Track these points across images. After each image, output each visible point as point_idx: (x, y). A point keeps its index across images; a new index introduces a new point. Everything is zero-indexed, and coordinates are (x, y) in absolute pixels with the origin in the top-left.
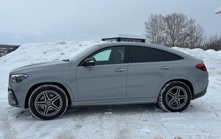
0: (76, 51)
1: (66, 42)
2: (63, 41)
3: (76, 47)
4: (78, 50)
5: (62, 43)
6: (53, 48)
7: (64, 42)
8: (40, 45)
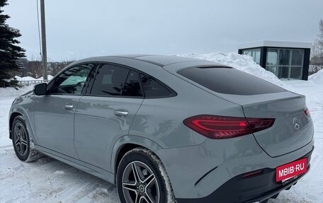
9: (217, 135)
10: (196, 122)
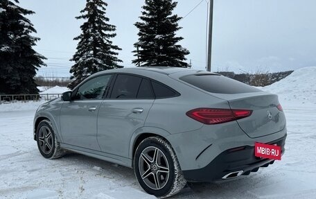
9: (211, 122)
10: (195, 113)
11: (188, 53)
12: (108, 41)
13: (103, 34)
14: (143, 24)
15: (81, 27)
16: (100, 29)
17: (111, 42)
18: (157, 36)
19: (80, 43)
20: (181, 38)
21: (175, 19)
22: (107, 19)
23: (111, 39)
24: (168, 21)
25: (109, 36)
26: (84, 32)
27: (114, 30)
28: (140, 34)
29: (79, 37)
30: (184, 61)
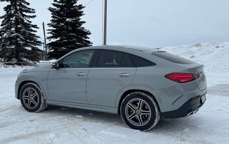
0: (209, 54)
1: (202, 44)
2: (198, 43)
3: (212, 49)
4: (212, 52)
5: (197, 45)
6: (186, 51)
7: (200, 44)
8: (175, 48)
10: (171, 76)
11: (90, 34)
12: (28, 21)
13: (24, 15)
14: (55, 9)
15: (4, 8)
16: (21, 10)
17: (31, 22)
18: (68, 20)
19: (3, 21)
20: (84, 22)
21: (80, 7)
22: (28, 4)
23: (31, 19)
24: (75, 8)
25: (30, 17)
26: (7, 13)
27: (34, 12)
28: (53, 17)
29: (3, 17)
30: (87, 39)
